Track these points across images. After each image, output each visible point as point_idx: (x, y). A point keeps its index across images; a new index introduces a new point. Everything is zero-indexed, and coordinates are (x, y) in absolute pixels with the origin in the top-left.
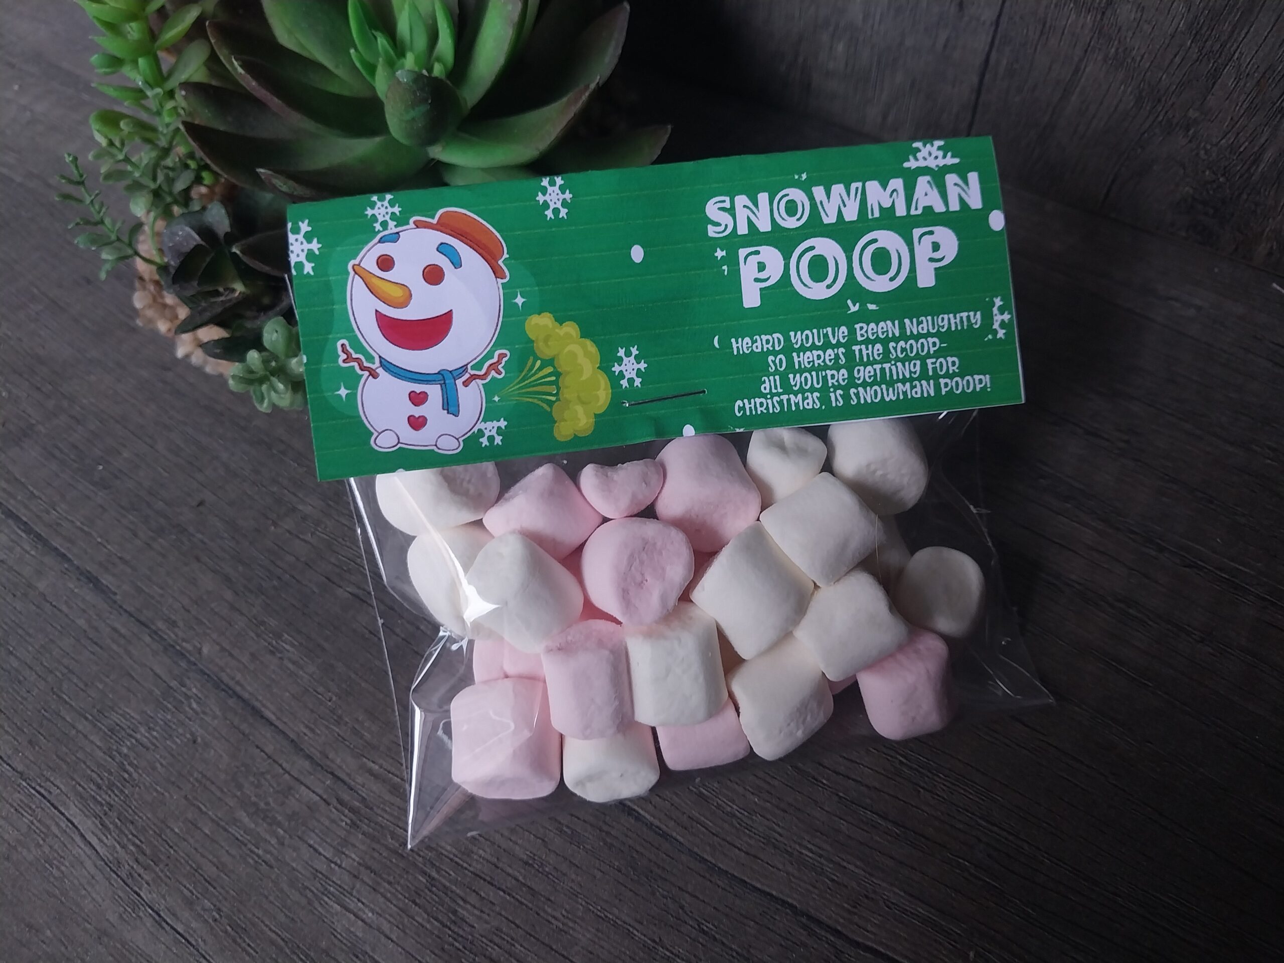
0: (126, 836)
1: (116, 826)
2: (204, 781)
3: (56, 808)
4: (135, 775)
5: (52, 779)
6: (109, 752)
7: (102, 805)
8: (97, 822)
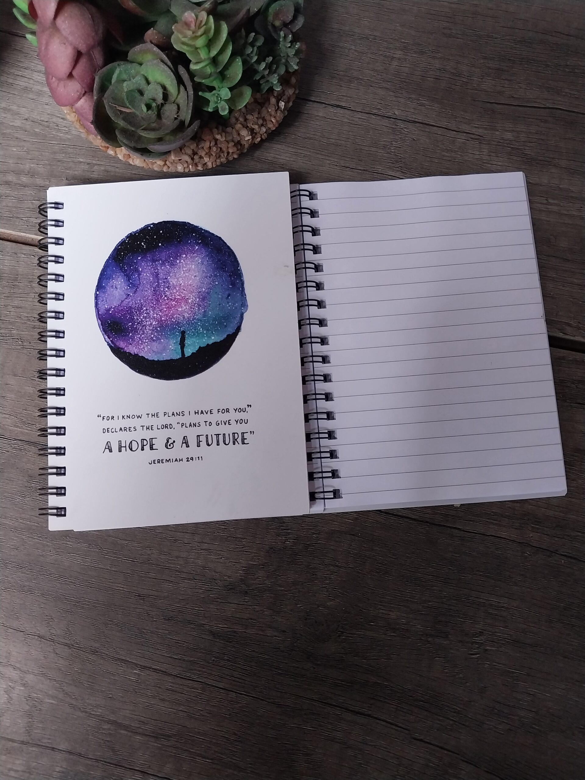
0: (413, 172)
1: (407, 171)
2: (425, 149)
3: (384, 174)
4: (402, 156)
5: (376, 167)
6: (388, 153)
7: (398, 168)
8: (400, 172)
